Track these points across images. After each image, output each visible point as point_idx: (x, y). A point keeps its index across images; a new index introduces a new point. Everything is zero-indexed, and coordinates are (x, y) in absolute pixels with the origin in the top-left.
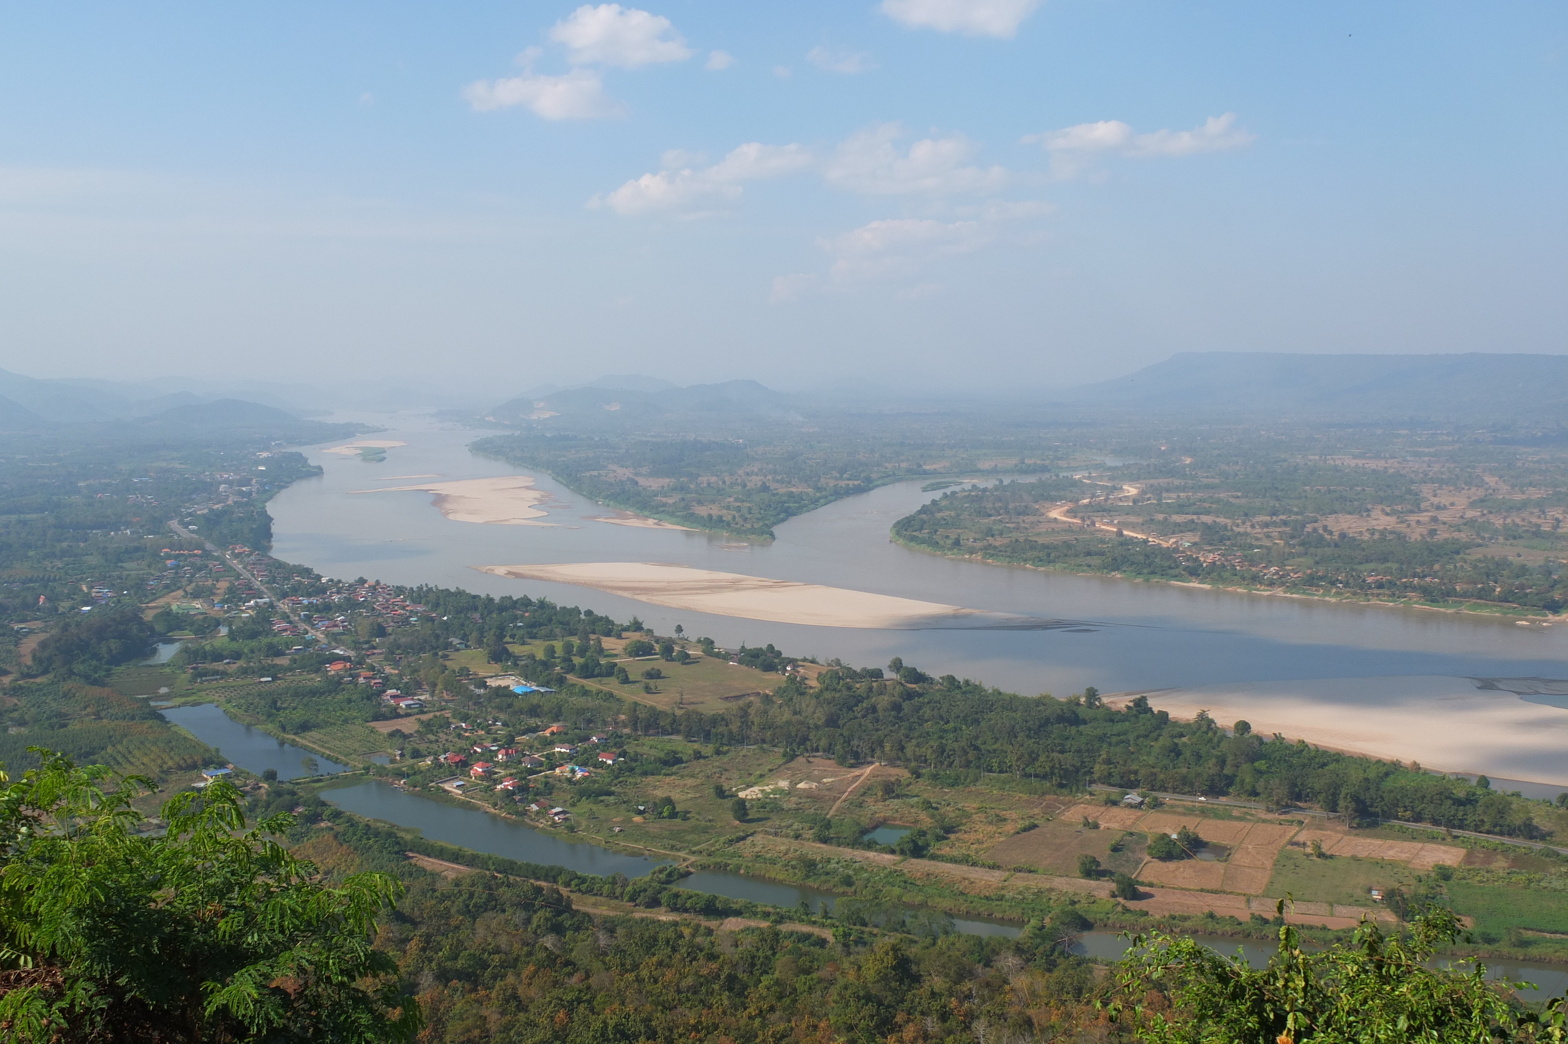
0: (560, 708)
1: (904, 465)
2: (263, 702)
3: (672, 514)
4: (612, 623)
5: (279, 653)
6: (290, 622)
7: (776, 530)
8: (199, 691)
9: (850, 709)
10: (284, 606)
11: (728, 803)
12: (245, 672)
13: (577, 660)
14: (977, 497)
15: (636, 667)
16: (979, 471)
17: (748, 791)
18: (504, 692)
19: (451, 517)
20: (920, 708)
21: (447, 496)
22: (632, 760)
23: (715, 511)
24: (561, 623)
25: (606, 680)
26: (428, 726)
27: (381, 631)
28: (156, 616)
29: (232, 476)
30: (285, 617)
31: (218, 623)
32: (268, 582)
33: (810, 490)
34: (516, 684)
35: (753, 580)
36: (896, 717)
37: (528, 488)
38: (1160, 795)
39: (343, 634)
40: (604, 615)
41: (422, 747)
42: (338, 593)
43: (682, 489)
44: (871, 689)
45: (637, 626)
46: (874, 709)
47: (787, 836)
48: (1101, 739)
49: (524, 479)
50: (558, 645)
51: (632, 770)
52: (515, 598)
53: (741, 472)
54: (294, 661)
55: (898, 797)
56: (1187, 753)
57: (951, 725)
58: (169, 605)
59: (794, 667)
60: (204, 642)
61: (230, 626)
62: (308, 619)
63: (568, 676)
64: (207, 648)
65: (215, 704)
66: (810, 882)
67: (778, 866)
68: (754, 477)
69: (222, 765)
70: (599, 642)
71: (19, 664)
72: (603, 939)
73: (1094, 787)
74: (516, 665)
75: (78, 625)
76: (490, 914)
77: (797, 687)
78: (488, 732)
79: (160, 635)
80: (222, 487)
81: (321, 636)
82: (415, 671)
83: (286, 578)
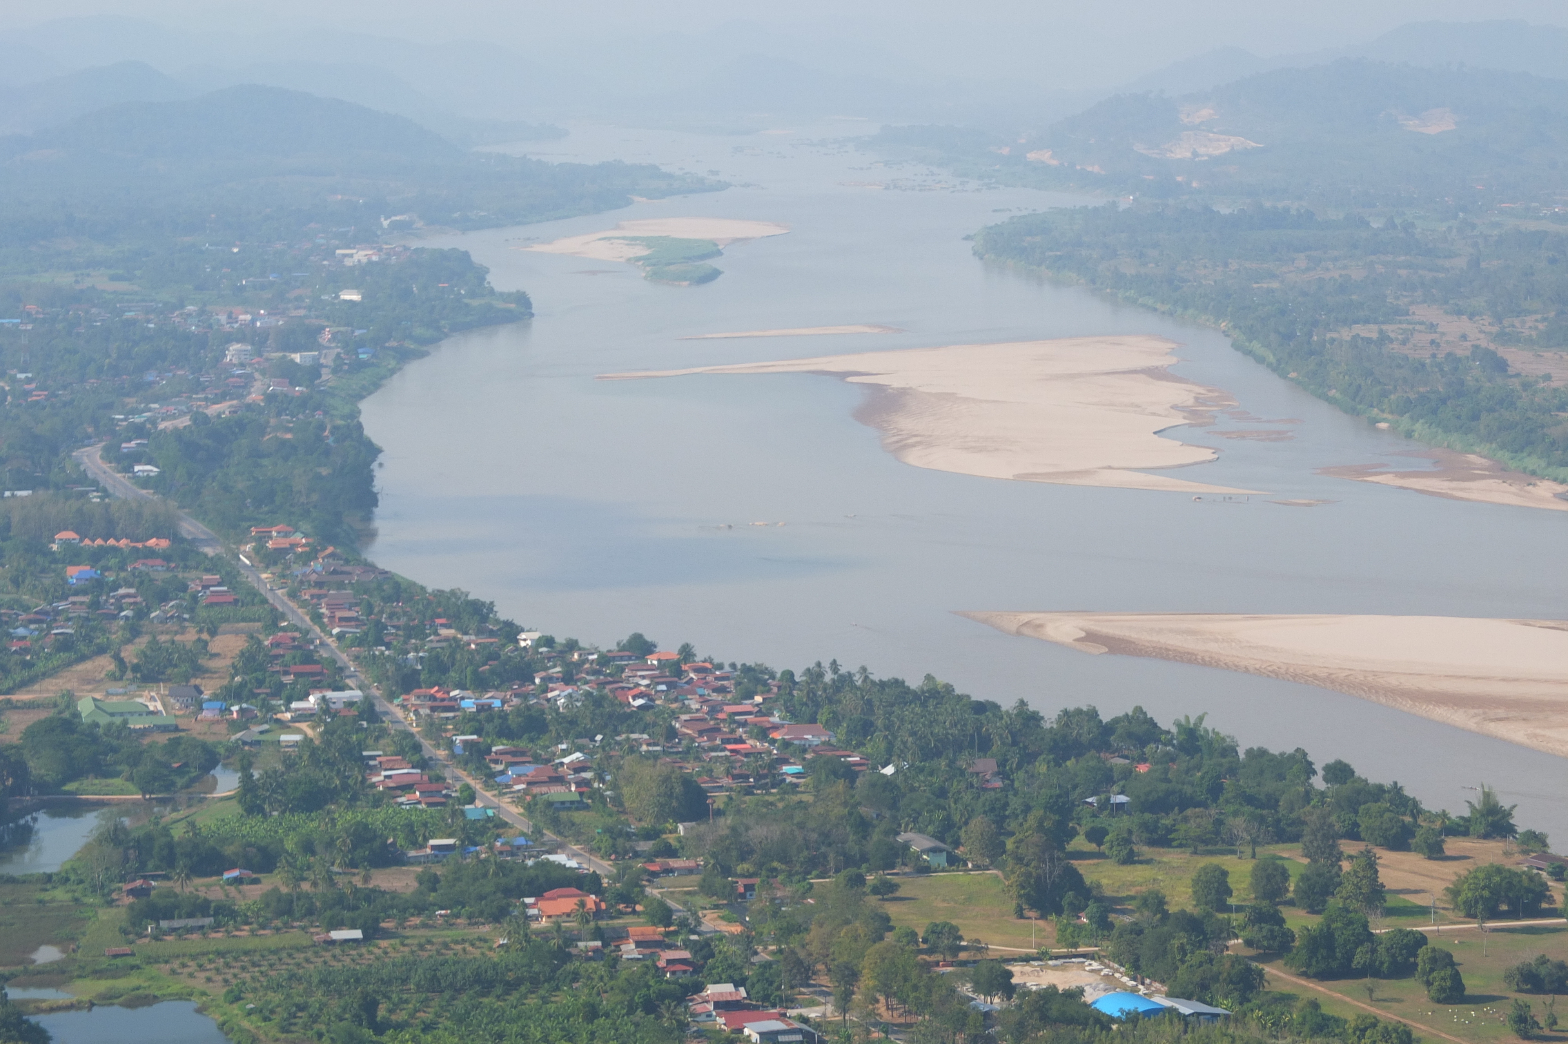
2: (335, 1005)
4: (1413, 807)
6: (423, 764)
8: (152, 960)
10: (405, 714)
12: (284, 909)
13: (1299, 921)
19: (914, 458)
21: (903, 392)
24: (1250, 800)
25: (1388, 987)
27: (693, 804)
28: (30, 733)
29: (263, 319)
30: (409, 749)
31: (210, 759)
32: (360, 641)
34: (1104, 987)
37: (1155, 373)
39: (580, 806)
40: (1387, 783)
42: (568, 679)
45: (1494, 822)
50: (1242, 870)
52: (1106, 717)
54: (431, 882)
58: (70, 699)
60: (169, 816)
61: (245, 768)
62: (476, 757)
63: (1270, 970)
64: (178, 833)
65: (197, 1001)
70: (1371, 866)
74: (1103, 924)
79: (42, 787)
80: (234, 352)
81: (511, 810)
82: (791, 930)
83: (415, 632)
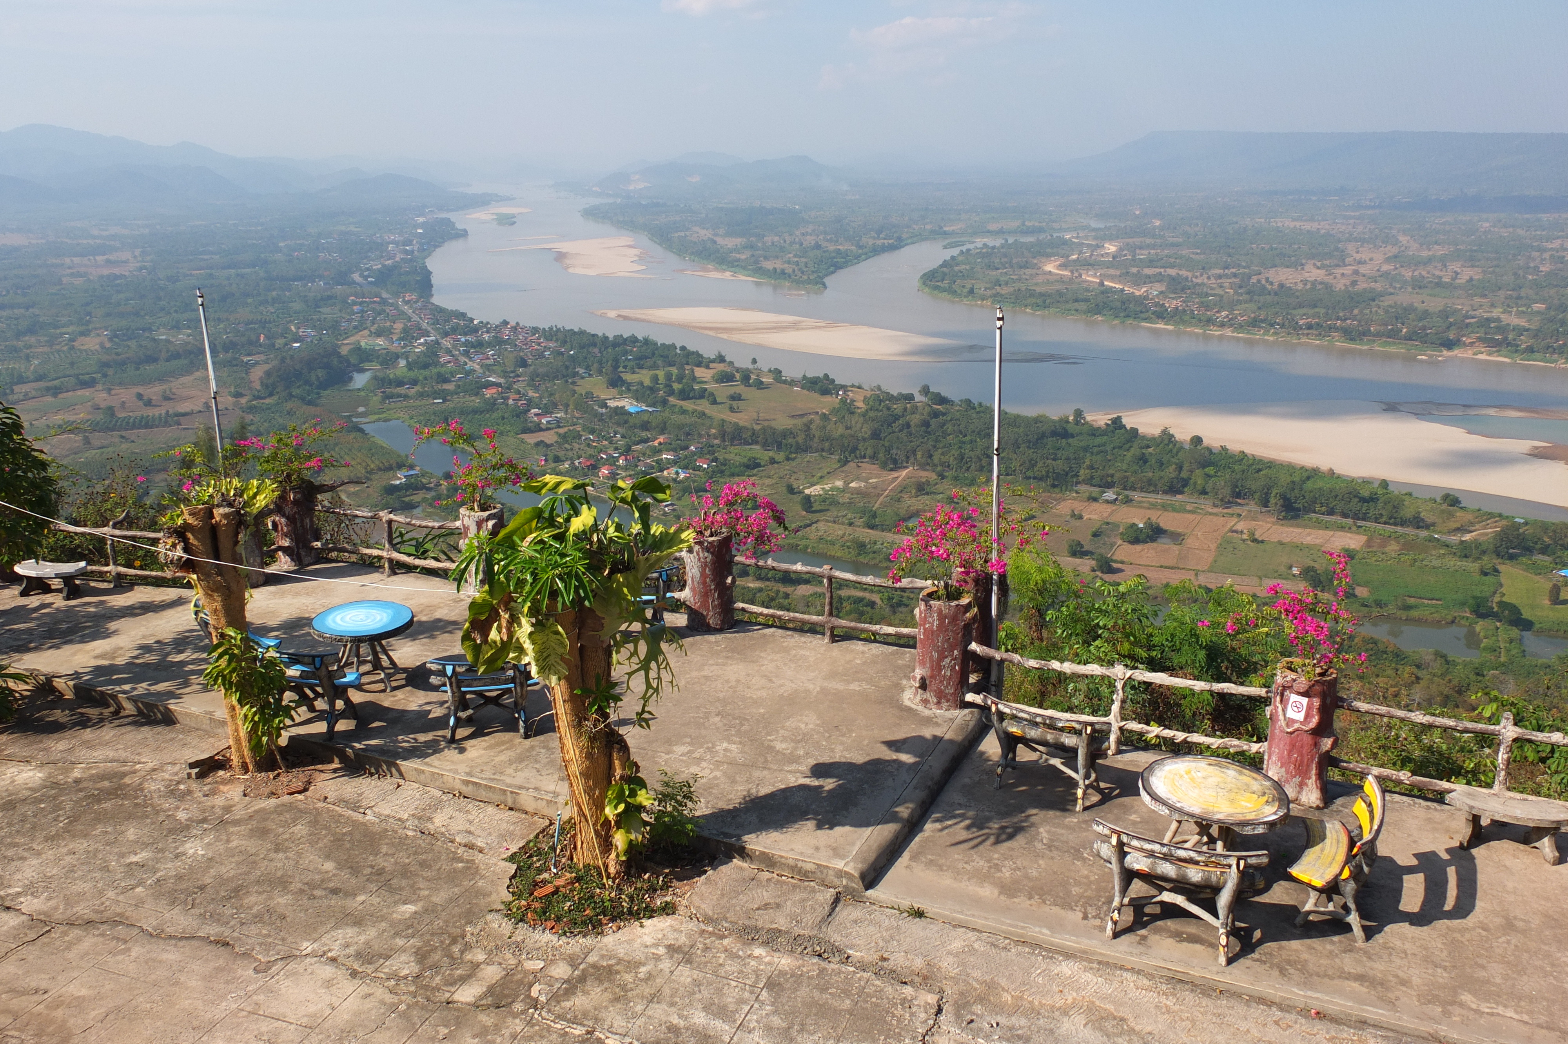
0: (665, 423)
1: (928, 227)
2: (437, 419)
3: (744, 268)
4: (701, 356)
5: (446, 381)
6: (453, 356)
7: (827, 280)
8: (389, 409)
9: (890, 425)
10: (447, 343)
11: (797, 498)
12: (421, 395)
13: (676, 386)
14: (988, 253)
15: (722, 391)
16: (988, 232)
17: (812, 489)
18: (620, 411)
19: (571, 270)
20: (944, 424)
21: (566, 253)
22: (722, 464)
23: (778, 265)
24: (662, 356)
25: (698, 401)
26: (564, 437)
27: (523, 363)
28: (349, 351)
29: (398, 238)
30: (449, 352)
31: (397, 356)
32: (433, 324)
33: (853, 247)
34: (630, 405)
35: (809, 322)
36: (925, 432)
37: (630, 246)
38: (1130, 493)
39: (494, 365)
40: (695, 350)
41: (561, 454)
42: (488, 332)
43: (752, 247)
44: (905, 409)
45: (721, 359)
46: (908, 425)
47: (843, 523)
48: (1086, 449)
49: (626, 239)
50: (661, 374)
51: (722, 472)
52: (625, 337)
53: (798, 233)
54: (459, 387)
55: (927, 494)
56: (1153, 461)
57: (968, 438)
58: (359, 342)
59: (845, 392)
60: (388, 372)
61: (407, 359)
62: (466, 353)
63: (670, 399)
64: (391, 376)
65: (402, 419)
66: (861, 559)
67: (837, 547)
68: (808, 237)
69: (411, 467)
70: (693, 371)
71: (250, 389)
73: (1080, 487)
74: (629, 390)
75: (292, 357)
77: (848, 407)
78: (611, 443)
79: (354, 365)
80: (390, 247)
81: (477, 367)
82: (551, 395)
83: (447, 321)
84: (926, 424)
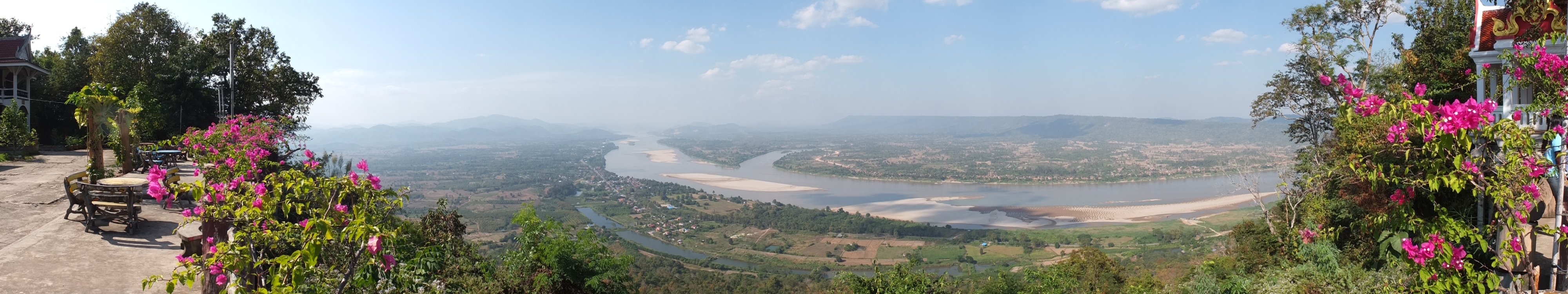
0: (681, 213)
1: (776, 146)
2: (602, 208)
3: (712, 160)
4: (695, 190)
5: (607, 195)
6: (610, 187)
7: (740, 164)
8: (587, 204)
9: (762, 214)
10: (608, 183)
11: (728, 239)
12: (598, 200)
14: (796, 155)
15: (702, 202)
16: (797, 148)
17: (733, 236)
18: (665, 208)
20: (781, 213)
21: (651, 155)
22: (701, 227)
23: (723, 159)
24: (681, 190)
25: (693, 205)
26: (645, 216)
27: (633, 191)
28: (576, 184)
29: (596, 149)
30: (608, 186)
31: (592, 187)
32: (604, 176)
33: (750, 153)
34: (669, 206)
35: (734, 178)
36: (775, 216)
37: (673, 153)
38: (847, 234)
39: (623, 191)
40: (693, 188)
41: (643, 222)
42: (622, 180)
43: (714, 153)
44: (768, 208)
45: (702, 191)
46: (769, 214)
47: (744, 248)
48: (831, 220)
49: (672, 151)
50: (680, 196)
51: (700, 230)
52: (669, 183)
53: (731, 148)
54: (611, 198)
55: (775, 237)
56: (854, 223)
57: (790, 218)
58: (580, 181)
59: (746, 202)
60: (588, 192)
61: (595, 188)
62: (614, 187)
63: (683, 204)
65: (591, 208)
66: (751, 261)
67: (742, 257)
68: (735, 150)
69: (592, 223)
70: (692, 195)
71: (544, 194)
72: (692, 276)
73: (829, 233)
74: (669, 201)
75: (558, 185)
76: (661, 267)
77: (747, 208)
78: (661, 219)
79: (577, 189)
80: (594, 151)
81: (617, 191)
83: (609, 176)
84: (775, 213)
